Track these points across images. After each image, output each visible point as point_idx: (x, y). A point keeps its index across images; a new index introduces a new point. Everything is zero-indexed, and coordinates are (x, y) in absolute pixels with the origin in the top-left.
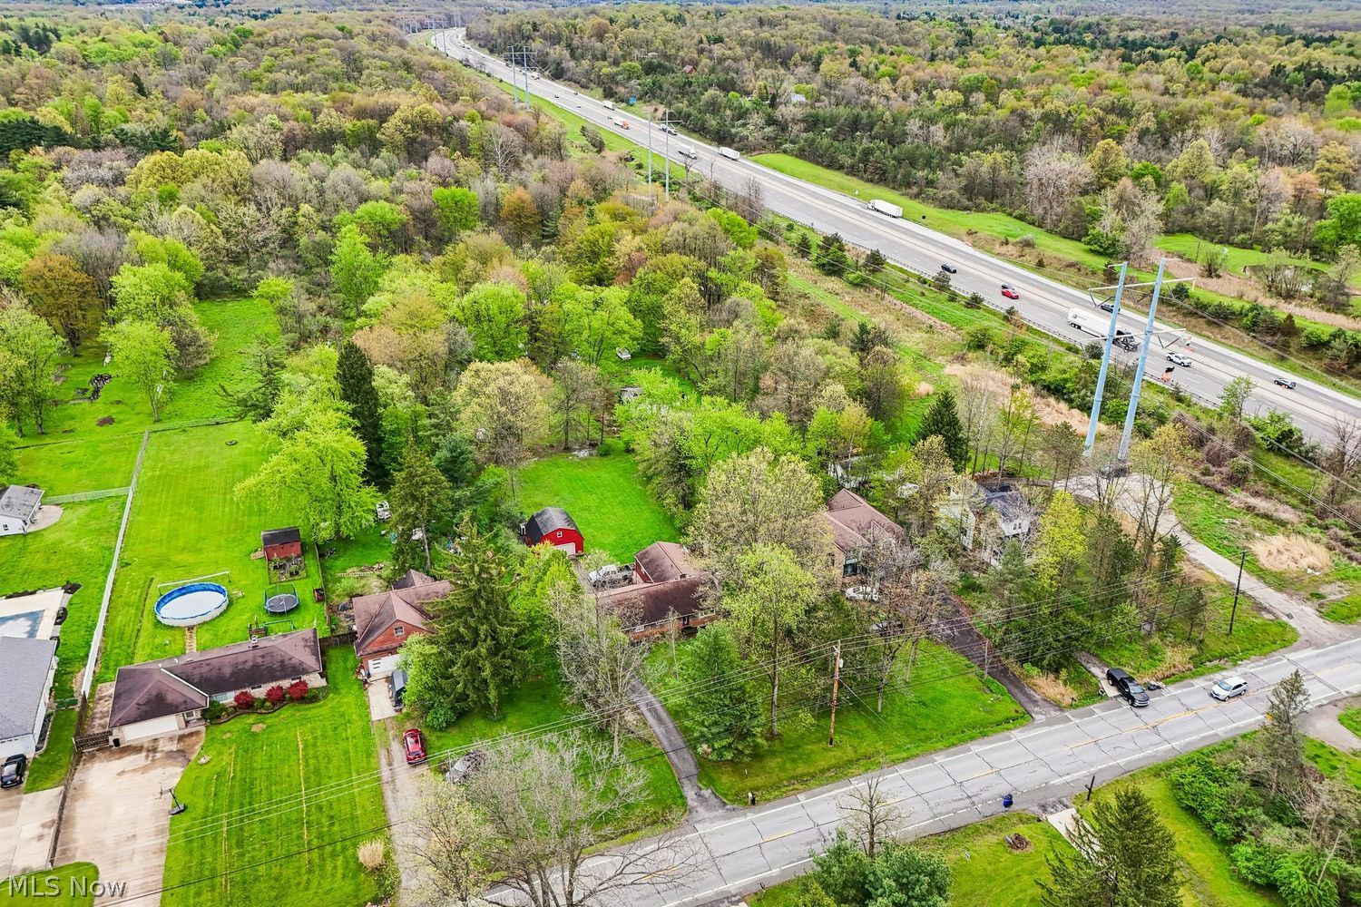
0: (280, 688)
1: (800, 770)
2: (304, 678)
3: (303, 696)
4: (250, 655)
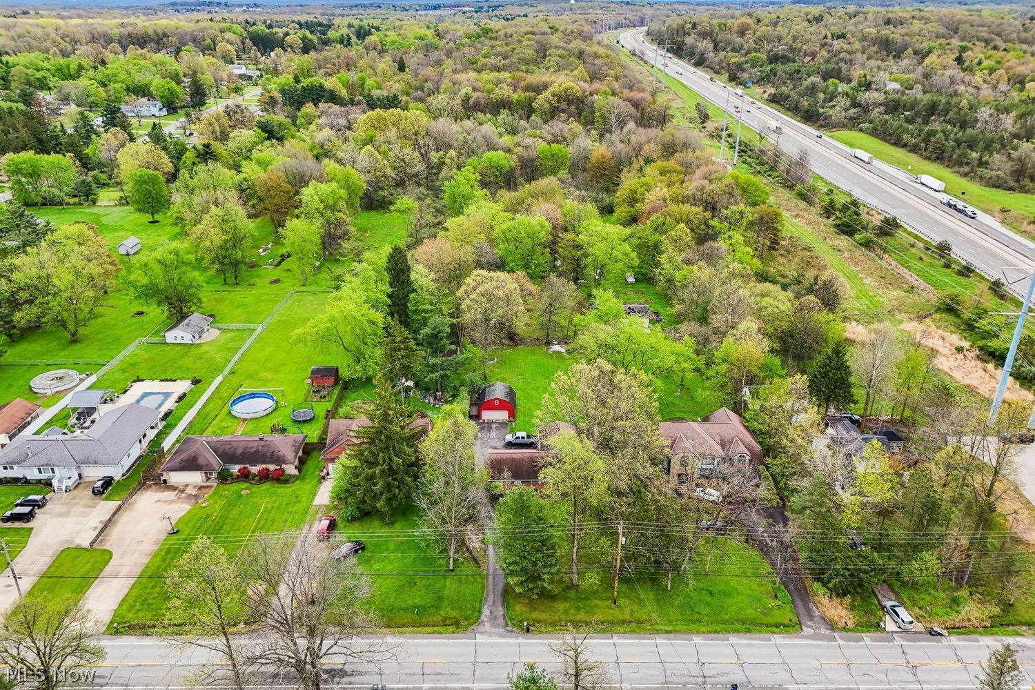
0: (267, 470)
1: (578, 617)
2: (284, 466)
3: (280, 478)
4: (256, 443)
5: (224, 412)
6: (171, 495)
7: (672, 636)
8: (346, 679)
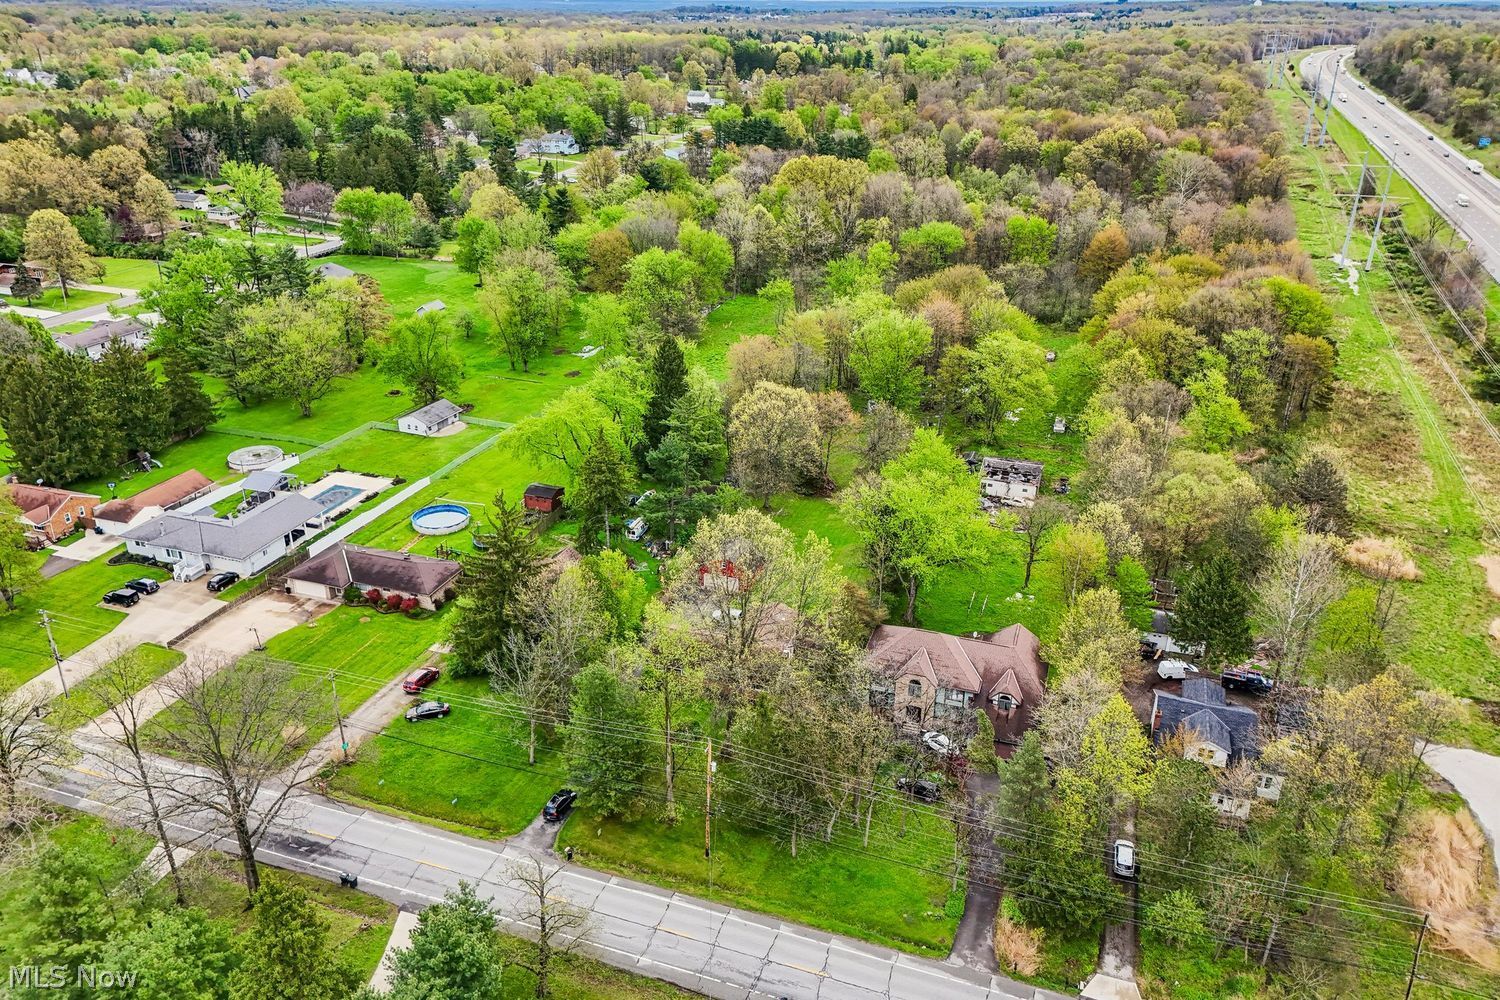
0: (400, 598)
1: (649, 860)
2: (419, 597)
3: (413, 611)
4: (397, 563)
5: (406, 522)
6: (286, 606)
7: (753, 915)
8: (325, 858)
